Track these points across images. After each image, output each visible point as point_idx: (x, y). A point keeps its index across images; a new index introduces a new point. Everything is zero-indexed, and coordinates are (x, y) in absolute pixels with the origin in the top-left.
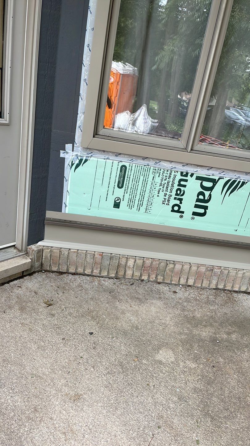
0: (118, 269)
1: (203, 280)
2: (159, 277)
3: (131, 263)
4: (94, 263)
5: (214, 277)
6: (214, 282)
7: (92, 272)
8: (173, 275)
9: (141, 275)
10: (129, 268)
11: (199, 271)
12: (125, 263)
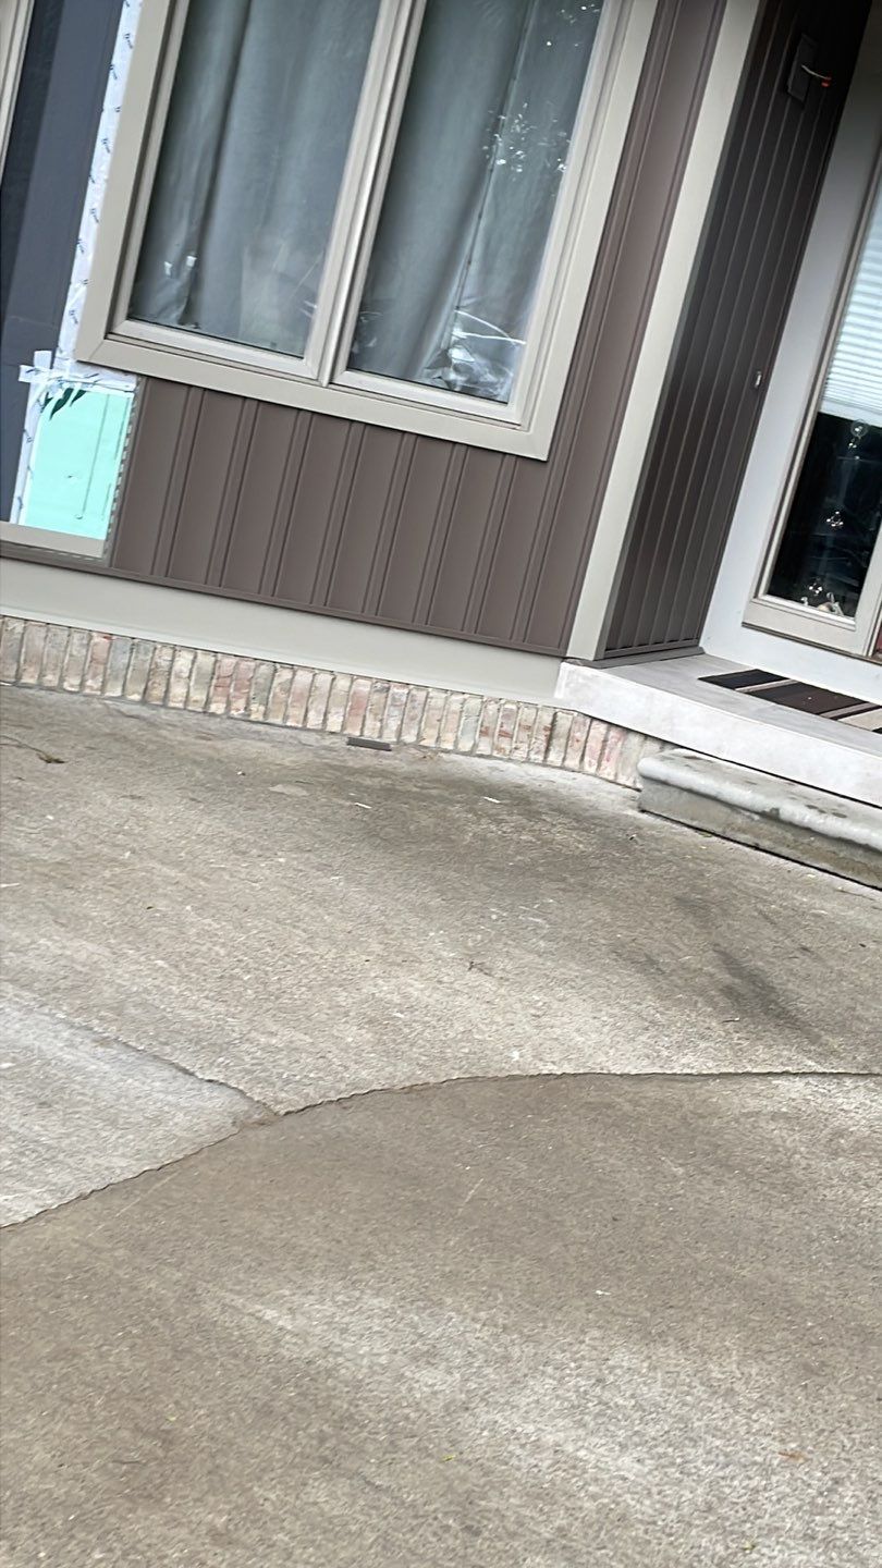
0: (148, 680)
1: (365, 717)
2: (254, 707)
3: (183, 662)
4: (89, 659)
5: (392, 708)
6: (393, 724)
7: (82, 685)
8: (290, 701)
9: (208, 702)
10: (178, 676)
11: (355, 693)
12: (168, 663)
